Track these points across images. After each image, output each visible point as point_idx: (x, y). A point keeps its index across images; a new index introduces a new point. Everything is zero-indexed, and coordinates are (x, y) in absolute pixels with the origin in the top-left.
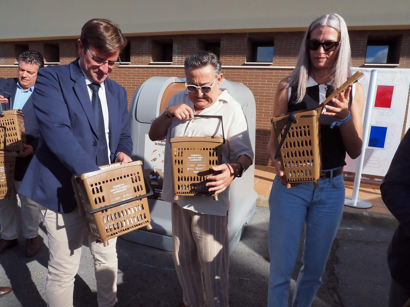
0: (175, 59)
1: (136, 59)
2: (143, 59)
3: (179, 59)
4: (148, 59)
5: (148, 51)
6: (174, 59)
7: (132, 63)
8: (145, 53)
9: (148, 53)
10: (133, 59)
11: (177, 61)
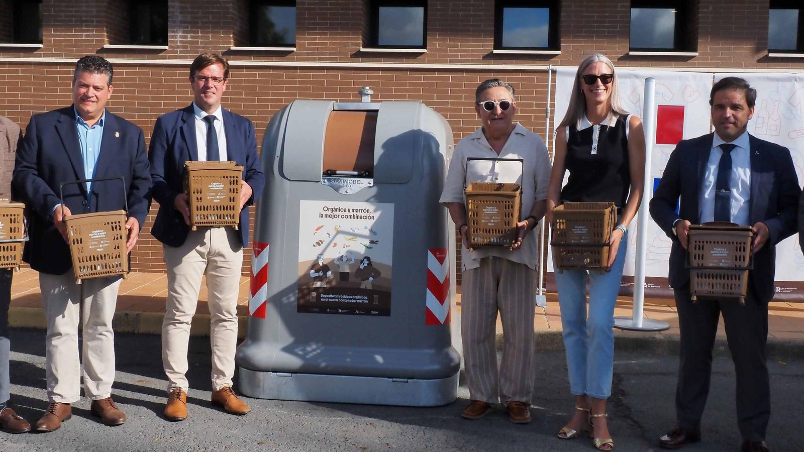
0: (176, 38)
1: (60, 36)
2: (82, 36)
3: (186, 37)
4: (97, 36)
5: (97, 17)
6: (172, 37)
7: (47, 45)
8: (86, 21)
9: (97, 22)
10: (50, 35)
11: (181, 42)
